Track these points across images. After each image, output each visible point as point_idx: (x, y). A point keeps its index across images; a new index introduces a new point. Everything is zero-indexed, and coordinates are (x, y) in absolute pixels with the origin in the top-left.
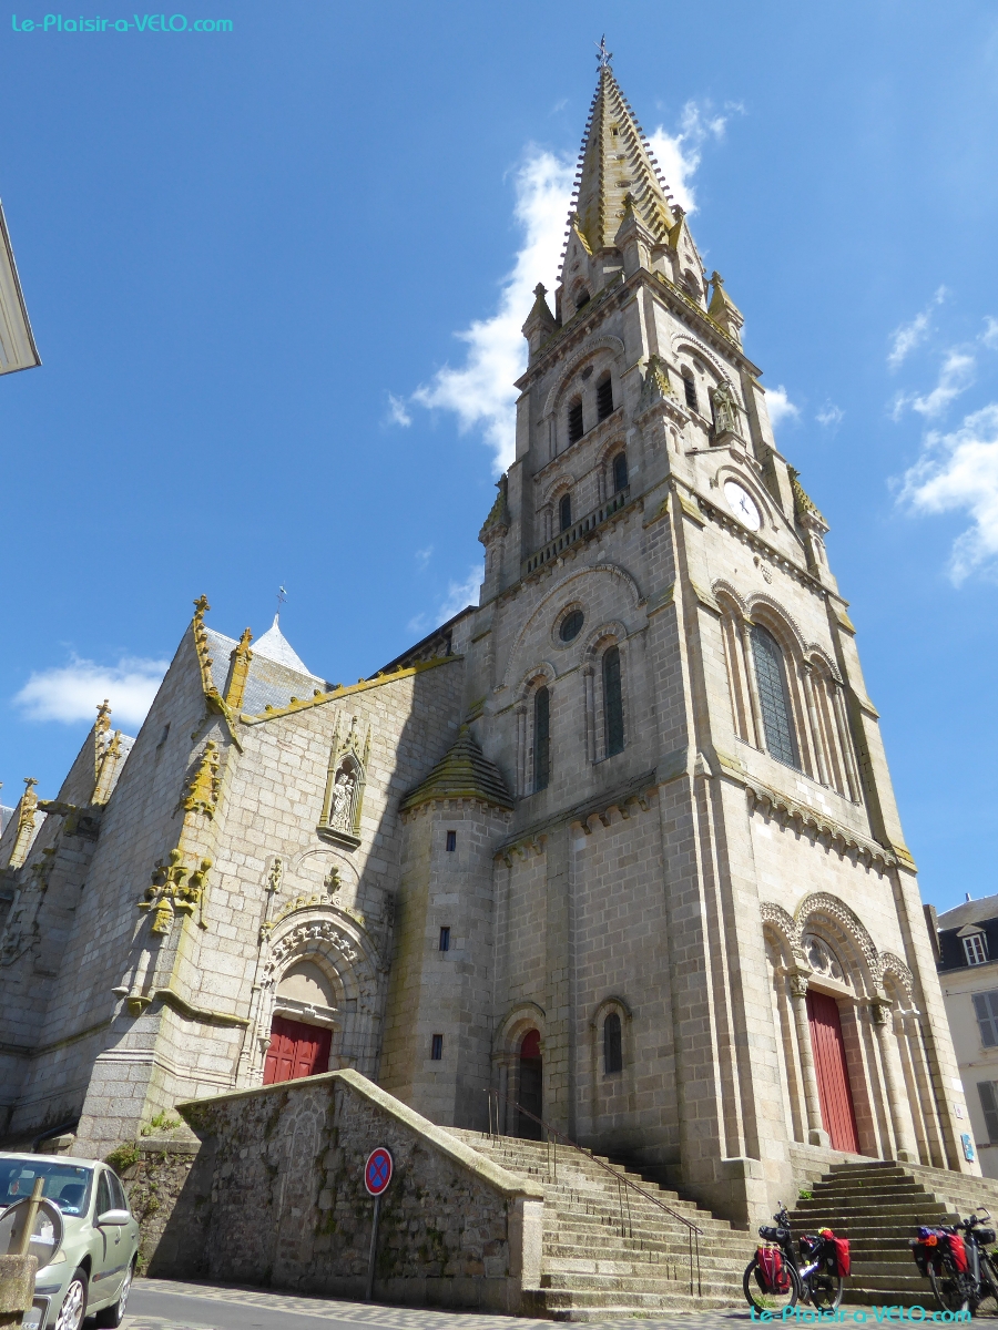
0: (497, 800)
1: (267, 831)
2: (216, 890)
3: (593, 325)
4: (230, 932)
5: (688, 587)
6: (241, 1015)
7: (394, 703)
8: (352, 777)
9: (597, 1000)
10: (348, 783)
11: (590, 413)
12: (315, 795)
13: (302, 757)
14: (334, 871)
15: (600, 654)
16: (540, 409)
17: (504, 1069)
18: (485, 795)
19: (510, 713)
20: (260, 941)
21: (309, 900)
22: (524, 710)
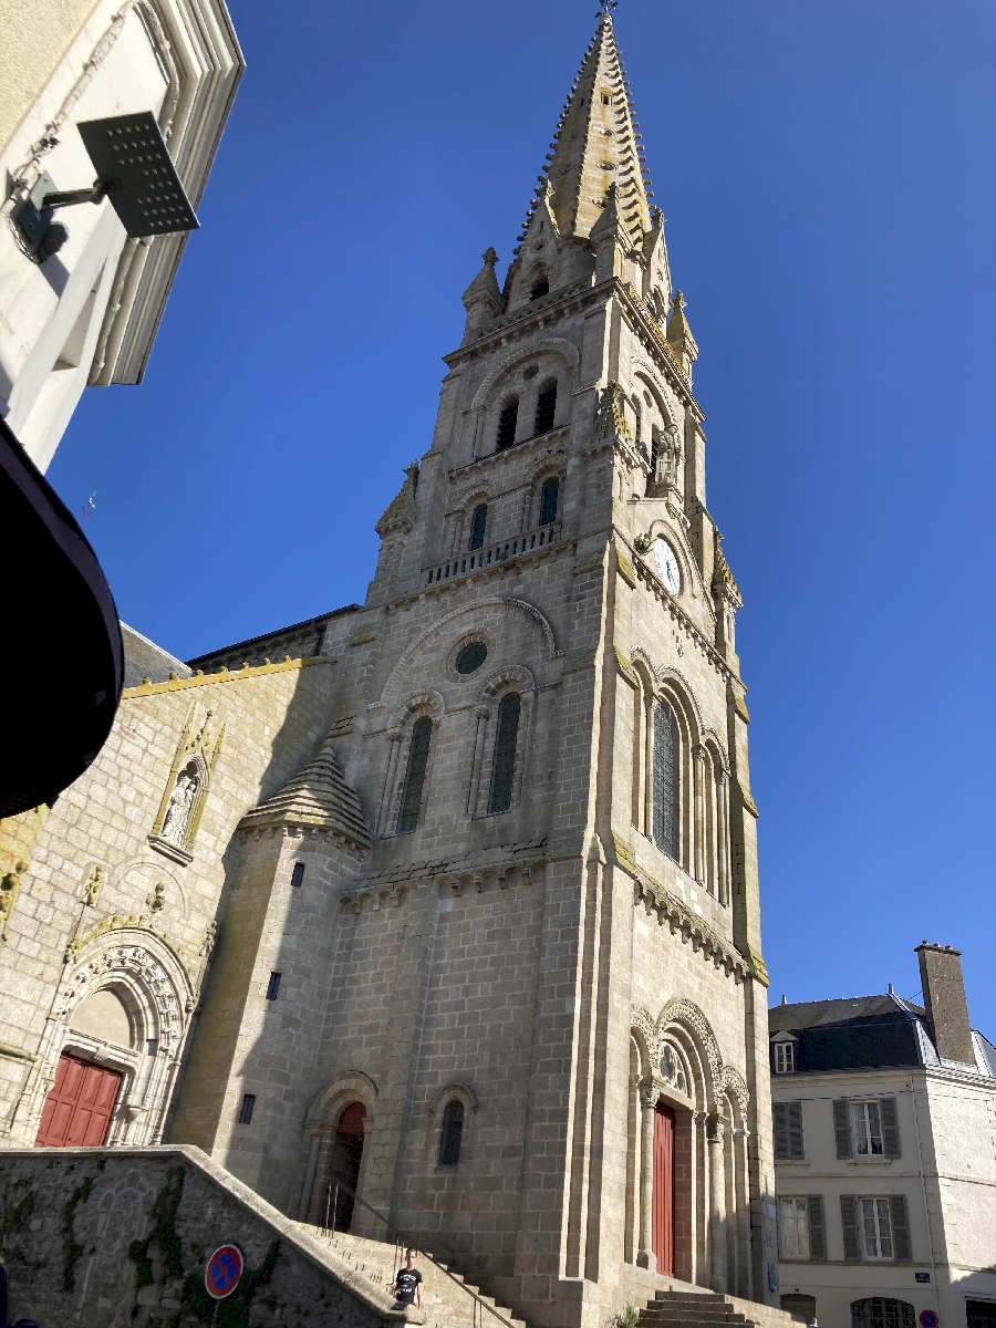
0: (355, 835)
1: (92, 832)
2: (23, 897)
3: (547, 321)
4: (31, 949)
5: (611, 651)
6: (29, 1048)
7: (255, 701)
8: (196, 781)
9: (440, 1083)
10: (189, 787)
11: (526, 419)
12: (152, 797)
13: (145, 751)
14: (159, 889)
15: (499, 698)
16: (470, 397)
17: (317, 1140)
18: (344, 829)
19: (382, 737)
20: (66, 961)
21: (126, 919)
22: (399, 738)
